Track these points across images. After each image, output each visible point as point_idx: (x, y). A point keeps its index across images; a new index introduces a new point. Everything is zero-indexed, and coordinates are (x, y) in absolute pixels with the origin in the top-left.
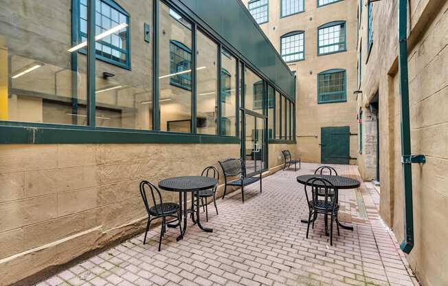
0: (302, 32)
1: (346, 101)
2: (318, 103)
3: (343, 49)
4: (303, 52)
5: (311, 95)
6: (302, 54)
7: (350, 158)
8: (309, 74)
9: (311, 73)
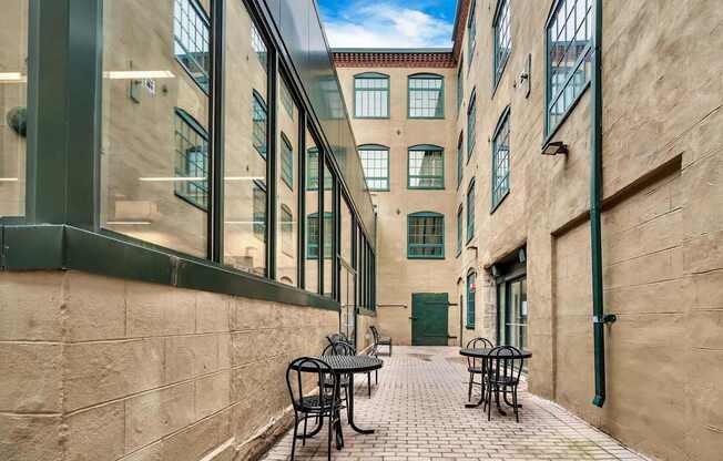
0: (387, 149)
1: (443, 259)
2: (409, 258)
3: (439, 186)
4: (388, 179)
5: (398, 245)
6: (385, 182)
7: (448, 337)
8: (396, 214)
9: (399, 213)
